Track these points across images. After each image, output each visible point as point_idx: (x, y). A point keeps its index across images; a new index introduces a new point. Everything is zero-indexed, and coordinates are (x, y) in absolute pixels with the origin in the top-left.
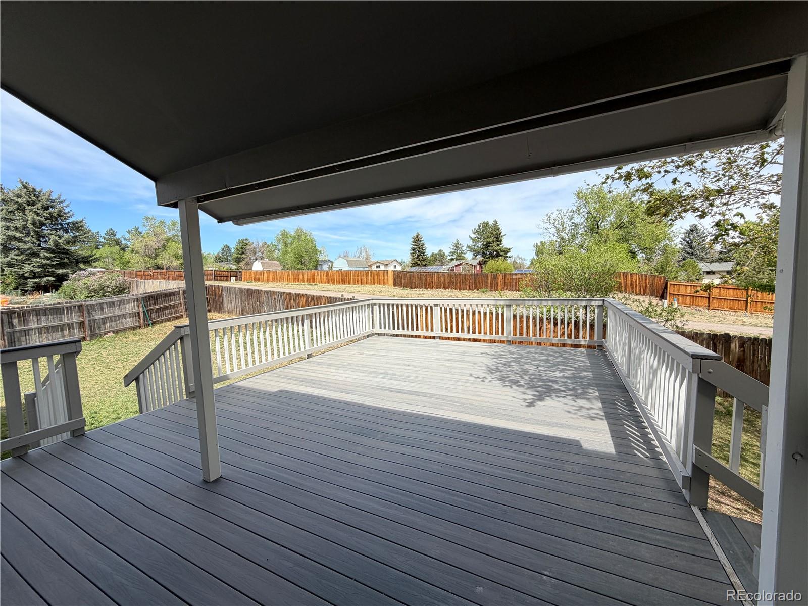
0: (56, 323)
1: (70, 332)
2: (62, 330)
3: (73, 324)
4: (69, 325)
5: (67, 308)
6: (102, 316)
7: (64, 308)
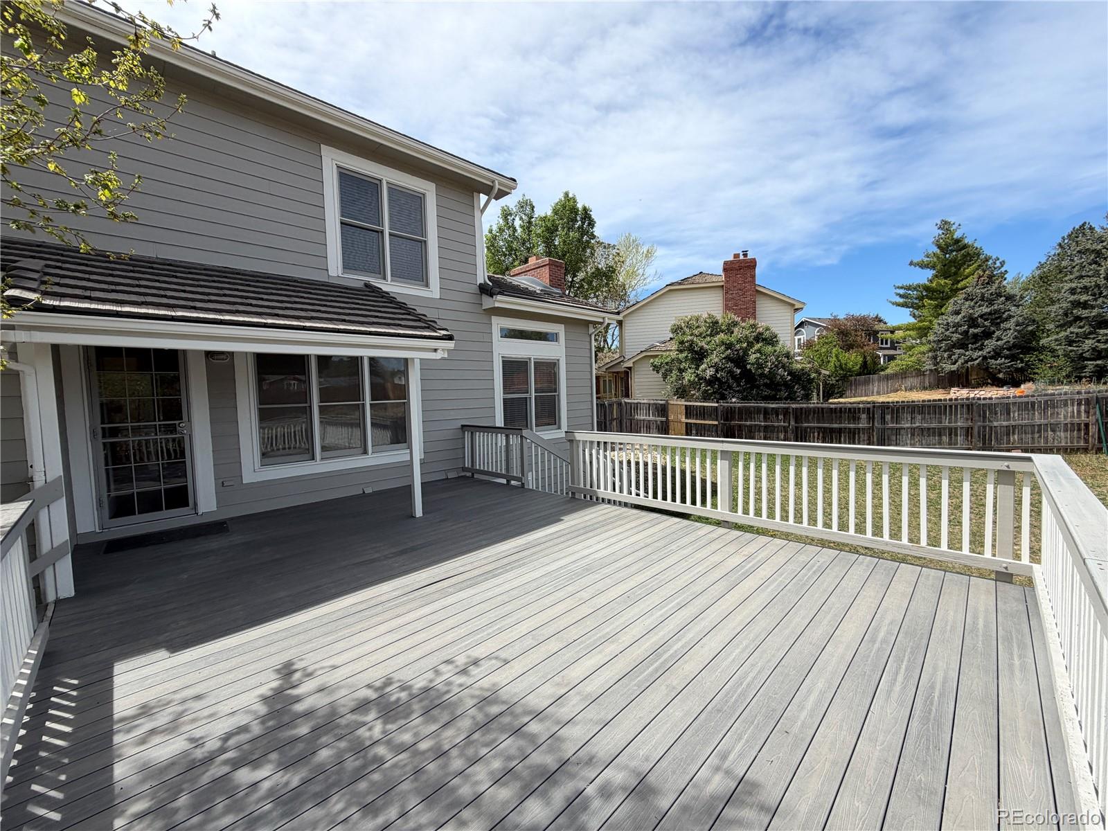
0: (933, 425)
1: (950, 439)
2: (940, 435)
3: (956, 429)
4: (950, 429)
5: (951, 406)
6: (1005, 423)
7: (946, 406)
